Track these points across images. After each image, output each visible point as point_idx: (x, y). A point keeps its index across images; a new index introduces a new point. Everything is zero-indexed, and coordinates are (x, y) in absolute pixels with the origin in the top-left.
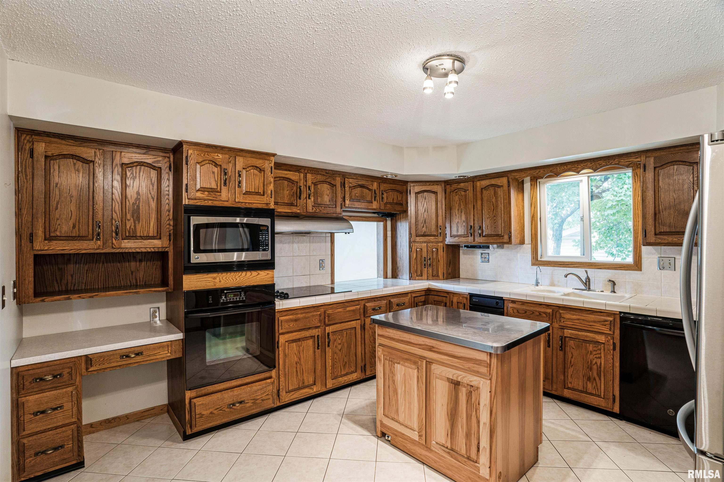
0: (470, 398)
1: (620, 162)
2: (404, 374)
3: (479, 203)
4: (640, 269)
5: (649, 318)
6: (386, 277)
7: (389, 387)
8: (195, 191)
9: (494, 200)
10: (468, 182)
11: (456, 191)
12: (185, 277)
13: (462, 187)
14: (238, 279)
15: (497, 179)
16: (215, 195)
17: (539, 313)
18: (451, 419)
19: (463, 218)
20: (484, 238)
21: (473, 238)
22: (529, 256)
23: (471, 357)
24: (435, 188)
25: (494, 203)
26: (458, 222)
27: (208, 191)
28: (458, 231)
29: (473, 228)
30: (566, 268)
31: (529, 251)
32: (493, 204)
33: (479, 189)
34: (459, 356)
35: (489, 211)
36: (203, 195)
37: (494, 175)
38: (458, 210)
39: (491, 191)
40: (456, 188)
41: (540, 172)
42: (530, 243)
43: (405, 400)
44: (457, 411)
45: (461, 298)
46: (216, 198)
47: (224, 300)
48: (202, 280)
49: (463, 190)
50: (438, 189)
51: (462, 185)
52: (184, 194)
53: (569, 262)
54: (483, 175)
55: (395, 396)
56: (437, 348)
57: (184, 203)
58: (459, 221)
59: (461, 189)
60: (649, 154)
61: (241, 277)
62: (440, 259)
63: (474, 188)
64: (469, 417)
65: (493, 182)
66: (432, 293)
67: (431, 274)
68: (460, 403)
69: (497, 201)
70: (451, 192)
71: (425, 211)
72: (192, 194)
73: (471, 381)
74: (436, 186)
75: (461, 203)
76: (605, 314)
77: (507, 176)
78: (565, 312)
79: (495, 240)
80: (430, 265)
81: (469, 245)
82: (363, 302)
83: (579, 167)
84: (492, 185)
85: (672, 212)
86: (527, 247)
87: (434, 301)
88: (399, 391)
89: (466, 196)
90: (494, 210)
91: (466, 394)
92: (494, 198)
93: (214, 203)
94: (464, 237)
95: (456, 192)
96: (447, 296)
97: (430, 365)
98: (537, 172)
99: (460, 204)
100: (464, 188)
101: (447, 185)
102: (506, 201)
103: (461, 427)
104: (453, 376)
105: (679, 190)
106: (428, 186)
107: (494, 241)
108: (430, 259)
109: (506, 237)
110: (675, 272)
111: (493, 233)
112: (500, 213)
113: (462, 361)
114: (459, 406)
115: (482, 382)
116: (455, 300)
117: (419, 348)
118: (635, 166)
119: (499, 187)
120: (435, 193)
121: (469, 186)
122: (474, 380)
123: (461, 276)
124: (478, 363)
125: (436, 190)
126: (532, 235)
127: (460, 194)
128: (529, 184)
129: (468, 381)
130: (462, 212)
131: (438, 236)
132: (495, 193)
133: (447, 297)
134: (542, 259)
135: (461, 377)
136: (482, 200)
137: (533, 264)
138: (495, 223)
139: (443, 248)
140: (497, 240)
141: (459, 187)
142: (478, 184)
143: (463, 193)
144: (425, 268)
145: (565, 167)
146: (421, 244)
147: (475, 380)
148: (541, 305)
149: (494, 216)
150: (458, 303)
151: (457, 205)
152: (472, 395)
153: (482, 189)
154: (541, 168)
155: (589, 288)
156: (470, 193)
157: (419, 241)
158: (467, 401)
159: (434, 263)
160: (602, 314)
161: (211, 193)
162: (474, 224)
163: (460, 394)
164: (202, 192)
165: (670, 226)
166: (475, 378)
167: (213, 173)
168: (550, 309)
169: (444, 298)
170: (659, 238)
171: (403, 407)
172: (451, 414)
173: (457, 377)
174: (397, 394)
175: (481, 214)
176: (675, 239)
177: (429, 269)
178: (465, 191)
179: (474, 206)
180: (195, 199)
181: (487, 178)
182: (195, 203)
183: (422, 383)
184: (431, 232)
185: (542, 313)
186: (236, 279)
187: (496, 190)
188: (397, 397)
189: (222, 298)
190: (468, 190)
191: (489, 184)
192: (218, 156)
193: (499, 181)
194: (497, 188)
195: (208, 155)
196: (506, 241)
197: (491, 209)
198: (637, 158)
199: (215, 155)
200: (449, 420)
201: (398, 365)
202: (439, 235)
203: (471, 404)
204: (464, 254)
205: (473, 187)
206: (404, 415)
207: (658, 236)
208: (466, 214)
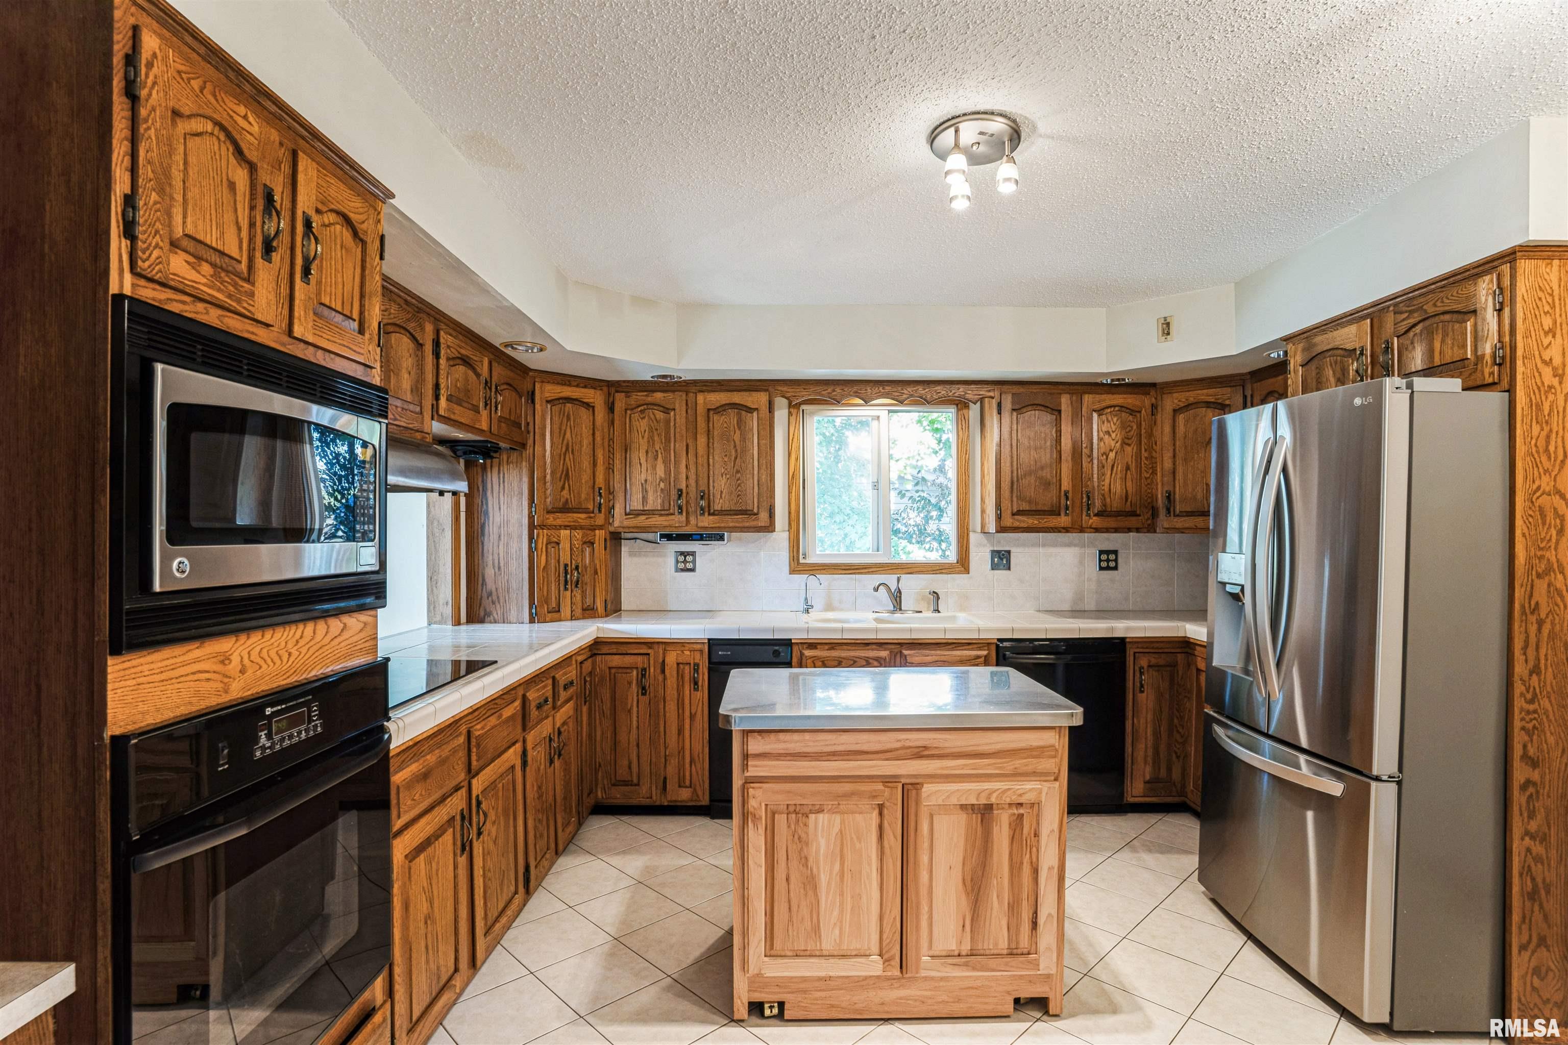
0: (1017, 831)
1: (966, 393)
2: (841, 831)
3: (702, 440)
4: (967, 571)
5: (1036, 643)
6: (457, 623)
7: (787, 880)
8: (166, 245)
9: (737, 437)
10: (674, 391)
11: (642, 408)
12: (115, 666)
13: (658, 402)
14: (295, 653)
15: (747, 393)
16: (235, 285)
17: (867, 661)
18: (973, 890)
19: (660, 471)
20: (711, 517)
21: (684, 519)
22: (784, 556)
23: (1023, 745)
24: (589, 395)
25: (738, 443)
26: (646, 481)
27: (213, 265)
28: (645, 499)
29: (684, 495)
30: (854, 576)
31: (785, 544)
32: (735, 446)
33: (701, 410)
34: (991, 751)
35: (726, 459)
36: (193, 275)
37: (737, 384)
38: (647, 452)
39: (731, 417)
40: (642, 402)
41: (834, 391)
42: (787, 528)
43: (842, 894)
44: (987, 868)
45: (688, 653)
46: (239, 301)
47: (263, 748)
48: (182, 671)
49: (661, 409)
50: (596, 397)
51: (659, 395)
52: (118, 246)
53: (859, 565)
54: (712, 381)
55: (810, 893)
56: (936, 748)
57: (114, 289)
58: (649, 478)
59: (655, 405)
60: (1005, 387)
61: (302, 643)
62: (598, 567)
63: (691, 408)
64: (1015, 868)
65: (737, 398)
66: (605, 650)
67: (580, 605)
68: (995, 847)
69: (743, 439)
70: (626, 410)
71: (567, 449)
72: (156, 254)
73: (1021, 795)
74: (592, 391)
75: (656, 438)
76: (975, 646)
77: (766, 390)
78: (912, 652)
79: (737, 522)
80: (577, 583)
81: (675, 532)
82: (520, 692)
83: (905, 391)
84: (734, 406)
85: (1033, 481)
86: (781, 536)
87: (610, 668)
88: (823, 879)
89: (668, 422)
90: (736, 458)
91: (1010, 824)
92: (738, 432)
93: (226, 320)
94: (661, 515)
95: (642, 412)
96: (649, 651)
97: (917, 789)
98: (829, 390)
99: (651, 438)
100: (663, 403)
101: (617, 392)
102: (764, 442)
103: (998, 897)
104: (977, 799)
105: (1041, 448)
106: (574, 389)
107: (737, 525)
108: (577, 568)
109: (764, 516)
110: (1007, 572)
111: (733, 508)
112: (750, 466)
113: (999, 761)
114: (991, 856)
115: (1045, 790)
116: (672, 658)
117: (887, 760)
118: (961, 405)
119: (750, 410)
120: (589, 406)
121: (678, 401)
122: (1028, 789)
123: (624, 607)
124: (1035, 753)
125: (592, 400)
126: (790, 513)
127: (652, 416)
128: (785, 412)
129: (1013, 797)
130: (656, 458)
131: (593, 512)
132: (740, 423)
133: (648, 654)
134: (808, 561)
135: (995, 795)
136: (708, 435)
137: (792, 571)
138: (739, 485)
139: (605, 540)
140: (743, 521)
141: (649, 399)
142: (701, 398)
143: (660, 415)
144: (566, 589)
145: (881, 389)
146: (557, 532)
147: (1031, 790)
148: (867, 644)
149: (738, 472)
150: (678, 664)
151: (644, 444)
152: (1022, 824)
153: (709, 410)
154: (838, 384)
155: (900, 609)
156: (679, 417)
157: (554, 523)
158: (1013, 839)
159: (587, 578)
160: (970, 647)
161: (223, 274)
162: (687, 486)
163: (996, 830)
164: (191, 259)
165: (1030, 502)
166: (1028, 786)
167: (232, 186)
168: (885, 650)
169: (640, 658)
170: (1018, 520)
171: (836, 913)
172: (972, 880)
173: (989, 798)
174: (815, 888)
175: (706, 465)
176: (1036, 522)
177: (575, 592)
178: (666, 411)
179: (687, 446)
180: (164, 285)
181: (723, 388)
182: (160, 301)
183: (895, 837)
184: (580, 503)
185: (871, 661)
186: (290, 654)
187: (743, 417)
188: (816, 895)
189: (257, 739)
190: (674, 409)
191: (728, 402)
192: (245, 117)
193: (750, 399)
194: (744, 413)
195: (215, 96)
196: (763, 525)
197: (731, 455)
198: (989, 391)
199: (235, 108)
200: (967, 894)
201: (821, 816)
202: (596, 510)
203: (1022, 841)
204: (632, 554)
205: (687, 404)
206: (837, 932)
207: (1016, 517)
208: (666, 462)
